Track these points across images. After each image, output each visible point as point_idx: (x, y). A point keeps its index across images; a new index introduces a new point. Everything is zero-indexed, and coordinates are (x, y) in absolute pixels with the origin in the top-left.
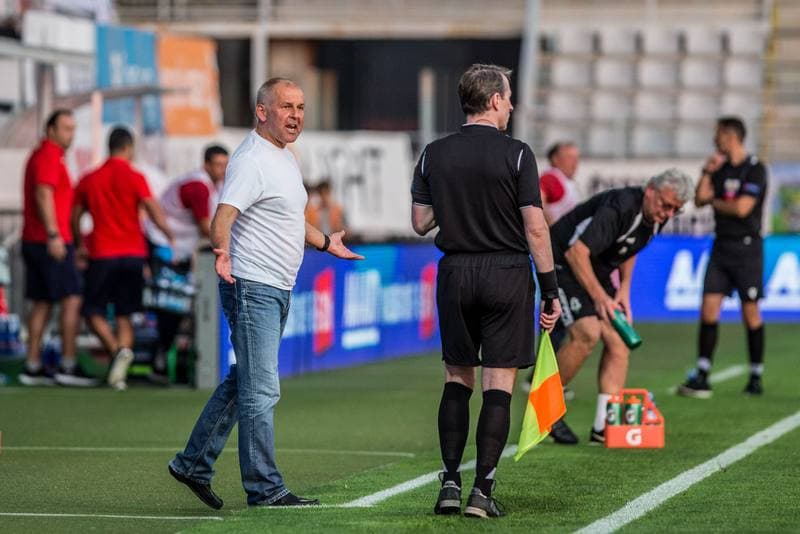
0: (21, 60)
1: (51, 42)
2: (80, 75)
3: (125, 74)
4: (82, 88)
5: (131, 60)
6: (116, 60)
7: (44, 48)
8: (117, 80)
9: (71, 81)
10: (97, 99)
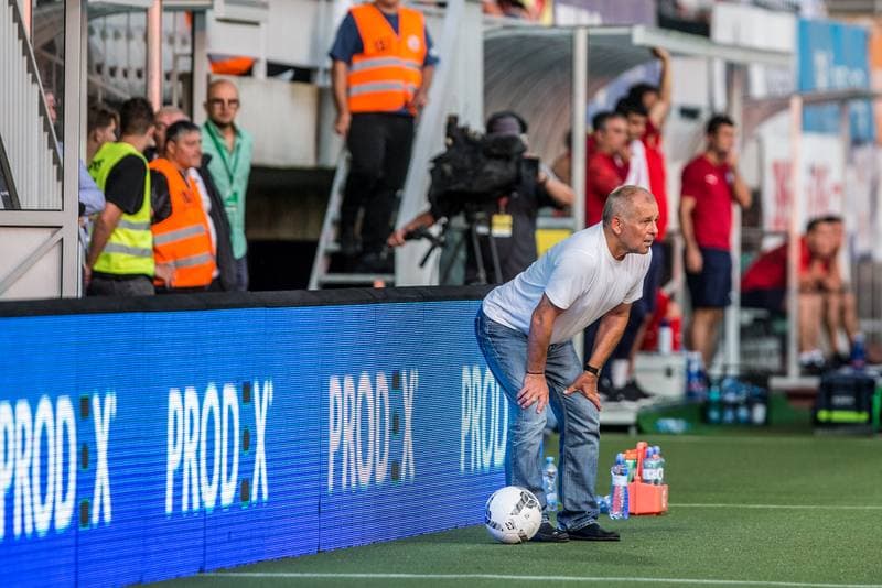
0: (710, 60)
1: (745, 40)
2: (778, 77)
3: (831, 75)
4: (780, 91)
5: (838, 60)
6: (821, 59)
7: (735, 46)
8: (822, 83)
9: (768, 84)
10: (796, 103)
